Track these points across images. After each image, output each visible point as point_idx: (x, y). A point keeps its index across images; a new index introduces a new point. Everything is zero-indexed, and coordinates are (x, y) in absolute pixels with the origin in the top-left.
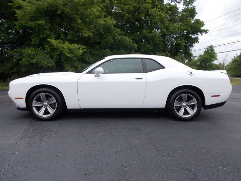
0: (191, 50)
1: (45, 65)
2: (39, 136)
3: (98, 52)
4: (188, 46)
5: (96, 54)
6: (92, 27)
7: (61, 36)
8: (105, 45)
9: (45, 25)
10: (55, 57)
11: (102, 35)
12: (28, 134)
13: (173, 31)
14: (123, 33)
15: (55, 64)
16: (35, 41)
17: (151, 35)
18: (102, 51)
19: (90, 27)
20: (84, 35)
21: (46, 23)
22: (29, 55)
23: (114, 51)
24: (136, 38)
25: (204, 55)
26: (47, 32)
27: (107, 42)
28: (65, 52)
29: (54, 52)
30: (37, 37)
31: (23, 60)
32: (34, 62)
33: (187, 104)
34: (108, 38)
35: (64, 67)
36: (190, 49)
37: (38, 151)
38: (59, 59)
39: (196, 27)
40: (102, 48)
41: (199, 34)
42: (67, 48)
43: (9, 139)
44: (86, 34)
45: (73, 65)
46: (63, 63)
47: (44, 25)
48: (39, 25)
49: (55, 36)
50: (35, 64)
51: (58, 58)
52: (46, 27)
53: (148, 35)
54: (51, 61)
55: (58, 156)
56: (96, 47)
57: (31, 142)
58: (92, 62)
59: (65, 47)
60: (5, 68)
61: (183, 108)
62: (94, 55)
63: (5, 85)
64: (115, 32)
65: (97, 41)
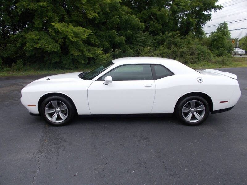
0: (202, 28)
1: (50, 50)
2: (54, 147)
3: (104, 33)
4: (200, 23)
5: (102, 36)
6: (98, 6)
7: (64, 17)
8: (111, 25)
9: (48, 7)
10: (60, 40)
11: (108, 13)
12: (44, 145)
13: (185, 8)
14: (130, 10)
15: (60, 48)
16: (38, 24)
17: (161, 13)
18: (109, 32)
19: (95, 7)
20: (89, 16)
21: (48, 4)
22: (33, 39)
23: (121, 31)
24: (144, 17)
25: (216, 32)
26: (50, 14)
27: (113, 22)
28: (70, 36)
29: (58, 34)
30: (40, 19)
31: (27, 45)
32: (38, 47)
33: (195, 110)
34: (114, 18)
35: (70, 51)
36: (202, 26)
37: (57, 168)
38: (64, 43)
39: (209, 3)
40: (108, 29)
41: (213, 10)
42: (71, 32)
43: (28, 153)
44: (92, 15)
45: (79, 48)
46: (68, 46)
47: (46, 6)
48: (42, 7)
49: (59, 17)
50: (40, 49)
51: (63, 41)
52: (49, 8)
53: (157, 13)
54: (55, 46)
55: (75, 175)
56: (102, 27)
57: (48, 157)
58: (98, 44)
59: (70, 31)
60: (9, 52)
61: (191, 113)
62: (100, 36)
63: (11, 70)
64: (122, 11)
65: (103, 21)
